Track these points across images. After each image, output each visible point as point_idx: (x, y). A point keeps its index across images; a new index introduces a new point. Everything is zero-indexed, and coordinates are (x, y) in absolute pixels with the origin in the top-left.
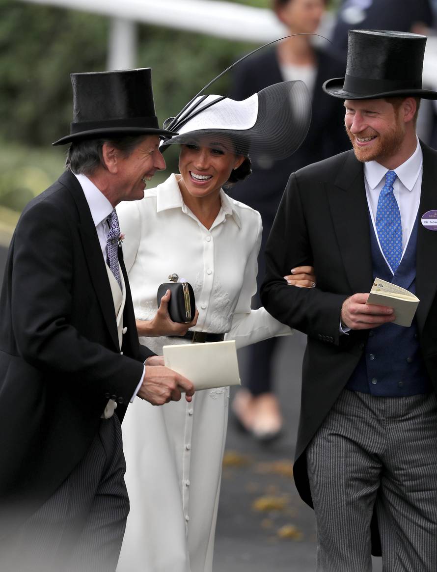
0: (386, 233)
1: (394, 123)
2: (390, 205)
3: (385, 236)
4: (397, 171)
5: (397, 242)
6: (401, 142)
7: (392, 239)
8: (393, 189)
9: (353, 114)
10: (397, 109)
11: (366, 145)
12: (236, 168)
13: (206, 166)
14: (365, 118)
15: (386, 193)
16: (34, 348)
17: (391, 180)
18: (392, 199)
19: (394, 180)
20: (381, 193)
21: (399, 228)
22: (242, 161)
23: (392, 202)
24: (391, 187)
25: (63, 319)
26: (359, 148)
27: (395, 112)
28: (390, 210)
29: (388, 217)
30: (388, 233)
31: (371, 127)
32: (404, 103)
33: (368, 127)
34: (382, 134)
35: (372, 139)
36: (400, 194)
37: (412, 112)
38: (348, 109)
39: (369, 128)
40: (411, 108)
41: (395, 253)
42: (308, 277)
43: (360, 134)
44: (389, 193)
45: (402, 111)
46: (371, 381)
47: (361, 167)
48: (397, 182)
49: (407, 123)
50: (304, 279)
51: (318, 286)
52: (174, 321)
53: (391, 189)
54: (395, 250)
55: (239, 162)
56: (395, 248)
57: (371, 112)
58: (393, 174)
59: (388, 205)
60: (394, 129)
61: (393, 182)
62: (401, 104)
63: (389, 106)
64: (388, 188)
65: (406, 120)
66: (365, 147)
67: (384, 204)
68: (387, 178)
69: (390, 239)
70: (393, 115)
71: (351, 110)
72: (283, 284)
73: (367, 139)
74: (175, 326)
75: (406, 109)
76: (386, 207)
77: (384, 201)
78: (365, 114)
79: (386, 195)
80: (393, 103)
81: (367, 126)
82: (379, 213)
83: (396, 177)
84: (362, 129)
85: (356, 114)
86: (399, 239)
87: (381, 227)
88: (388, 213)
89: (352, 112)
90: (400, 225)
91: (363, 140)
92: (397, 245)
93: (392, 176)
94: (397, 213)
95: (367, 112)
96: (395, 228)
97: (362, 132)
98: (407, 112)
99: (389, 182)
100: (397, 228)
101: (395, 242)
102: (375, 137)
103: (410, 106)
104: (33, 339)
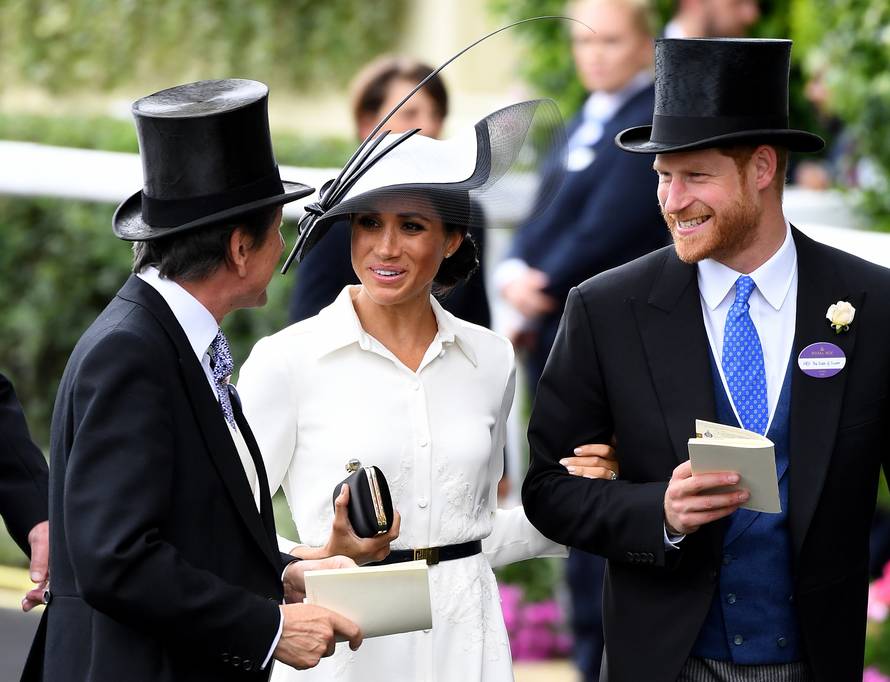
0: (739, 384)
1: (739, 190)
2: (746, 334)
3: (740, 389)
4: (756, 275)
5: (759, 397)
6: (756, 225)
7: (751, 393)
8: (749, 307)
9: (669, 182)
10: (742, 166)
11: (691, 232)
12: (449, 255)
13: (396, 253)
14: (690, 186)
15: (738, 314)
16: (110, 579)
17: (746, 291)
18: (748, 325)
19: (751, 292)
20: (729, 315)
21: (762, 372)
22: (458, 243)
23: (748, 329)
24: (746, 302)
25: (156, 530)
26: (681, 239)
27: (740, 173)
28: (746, 344)
29: (743, 354)
30: (743, 383)
31: (700, 201)
32: (755, 157)
33: (693, 202)
34: (718, 213)
35: (703, 222)
36: (762, 314)
37: (771, 172)
38: (662, 173)
39: (696, 203)
40: (768, 164)
41: (756, 416)
42: (604, 462)
43: (682, 213)
44: (742, 315)
45: (752, 171)
46: (733, 639)
47: (692, 271)
48: (755, 293)
49: (762, 191)
50: (596, 466)
51: (621, 476)
52: (361, 535)
53: (746, 307)
54: (756, 412)
55: (453, 245)
56: (756, 407)
57: (698, 175)
58: (749, 282)
59: (742, 334)
60: (740, 201)
61: (748, 295)
62: (750, 158)
63: (728, 163)
64: (740, 305)
65: (760, 187)
66: (691, 236)
67: (734, 333)
68: (738, 289)
69: (747, 393)
70: (737, 177)
71: (666, 174)
72: (560, 474)
73: (694, 222)
74: (363, 544)
75: (759, 168)
76: (738, 339)
77: (734, 329)
78: (688, 178)
79: (738, 319)
80: (734, 157)
81: (692, 199)
82: (727, 350)
83: (753, 286)
84: (684, 204)
85: (673, 179)
86: (762, 392)
87: (731, 374)
88: (742, 349)
89: (667, 178)
90: (762, 367)
91: (689, 224)
92: (759, 402)
93: (747, 285)
94: (757, 347)
95: (692, 175)
96: (755, 373)
97: (684, 209)
98: (761, 173)
99: (742, 294)
100: (758, 374)
101: (755, 397)
102: (708, 217)
103: (765, 160)
104: (109, 564)
